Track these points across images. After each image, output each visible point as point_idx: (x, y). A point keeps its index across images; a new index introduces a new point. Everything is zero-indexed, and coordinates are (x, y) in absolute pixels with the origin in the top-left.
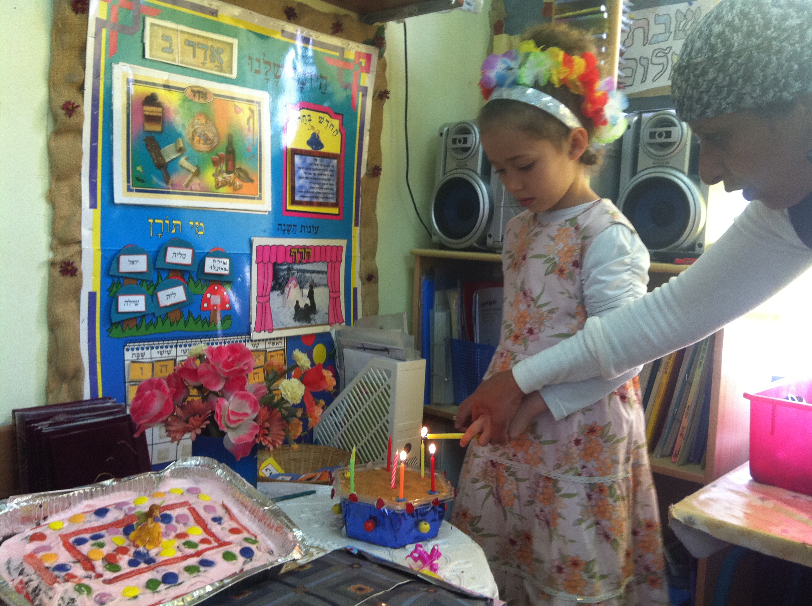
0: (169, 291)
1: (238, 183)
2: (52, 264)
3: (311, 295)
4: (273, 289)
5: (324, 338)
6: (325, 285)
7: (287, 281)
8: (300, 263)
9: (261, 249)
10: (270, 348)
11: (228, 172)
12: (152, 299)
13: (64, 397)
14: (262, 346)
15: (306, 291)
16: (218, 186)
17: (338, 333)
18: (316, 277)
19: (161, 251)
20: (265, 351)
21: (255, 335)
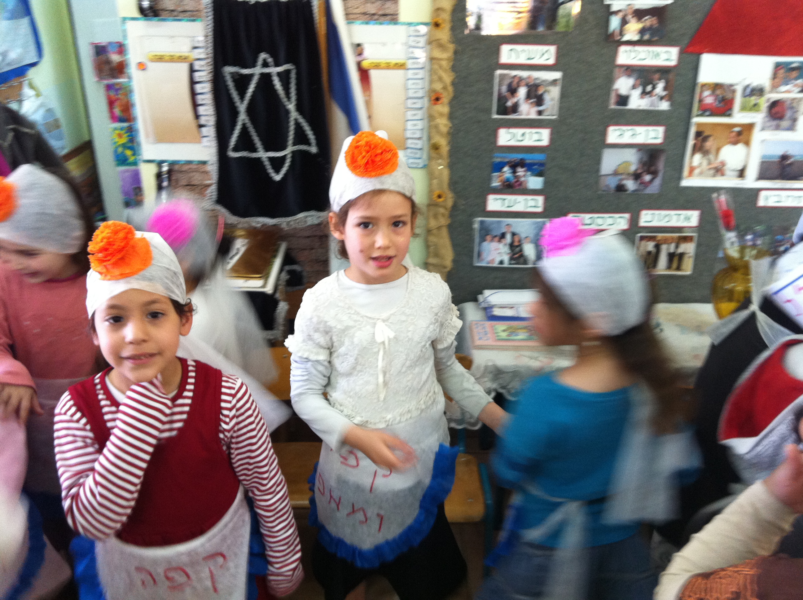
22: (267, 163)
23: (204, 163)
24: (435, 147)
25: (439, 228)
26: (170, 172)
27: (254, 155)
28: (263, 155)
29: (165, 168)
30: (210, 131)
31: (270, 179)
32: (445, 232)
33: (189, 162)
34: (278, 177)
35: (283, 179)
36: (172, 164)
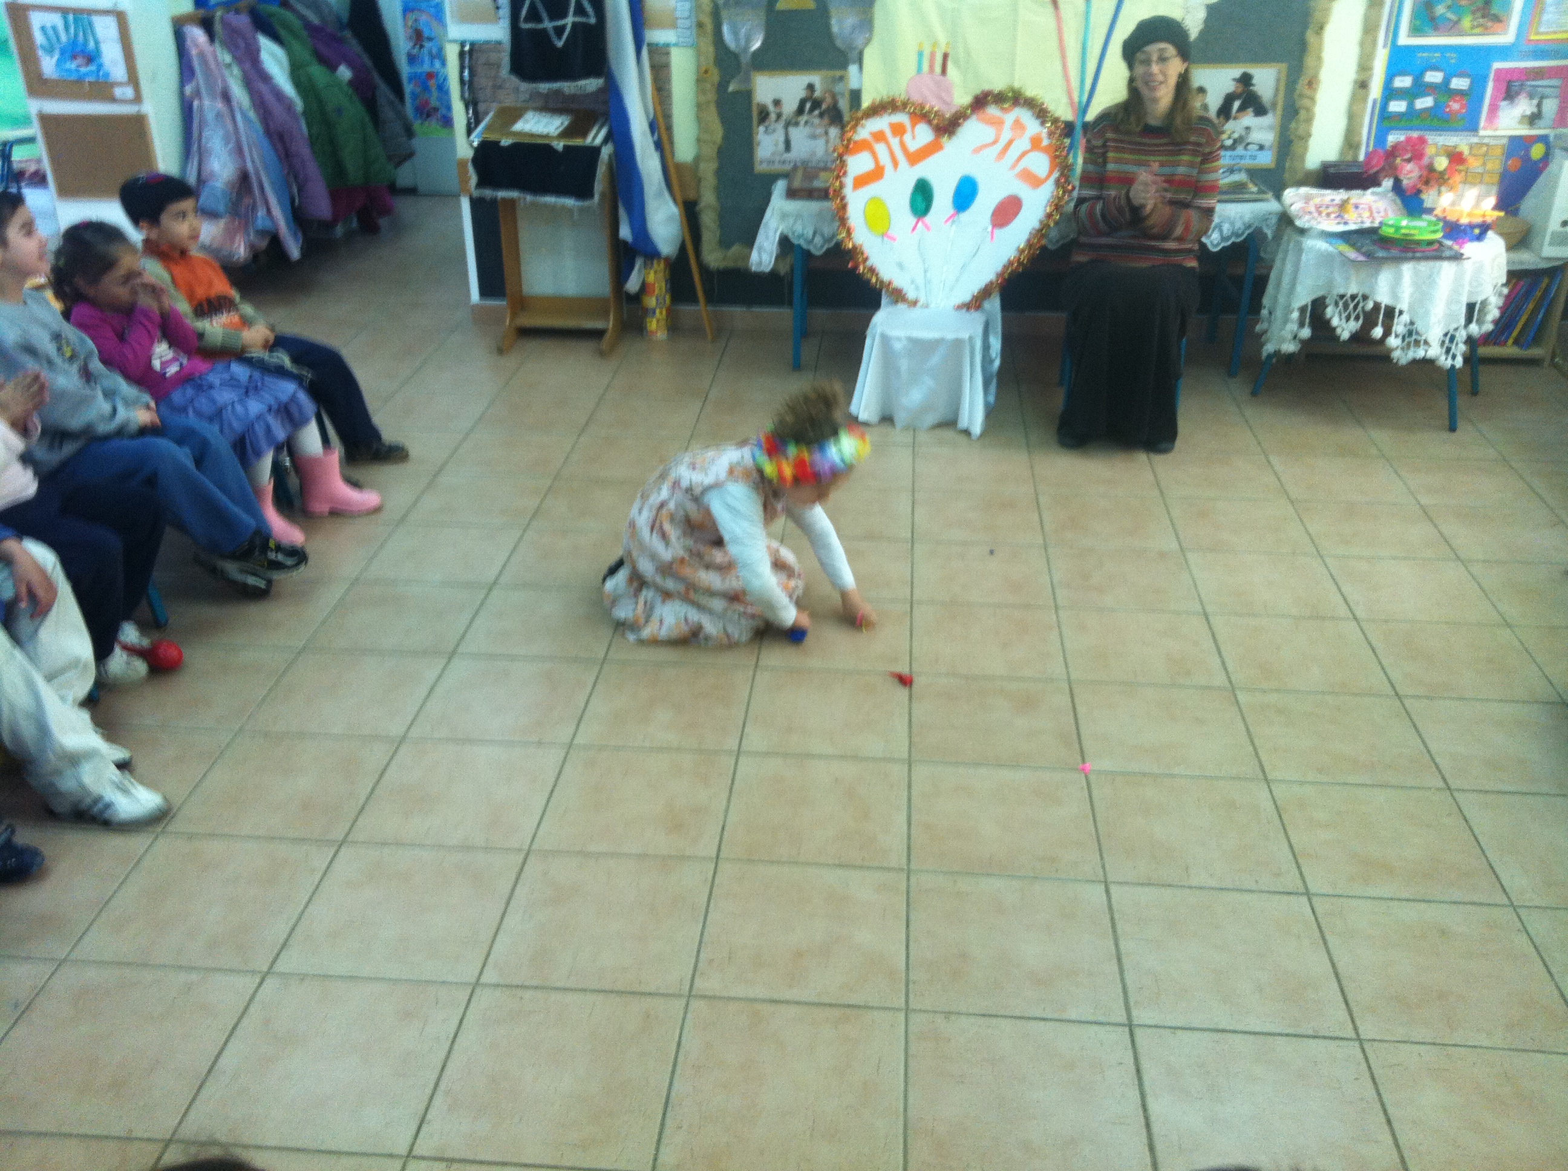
0: (1422, 100)
1: (1490, 24)
2: (1356, 82)
3: (1539, 105)
4: (1505, 99)
5: (1543, 139)
6: (1556, 97)
7: (1518, 94)
8: (1533, 80)
9: (1499, 72)
10: (1492, 142)
11: (1483, 17)
12: (1411, 105)
13: (1349, 158)
14: (1486, 141)
15: (1535, 102)
16: (1473, 27)
17: (1556, 136)
18: (1548, 91)
19: (1422, 74)
20: (1487, 145)
21: (1482, 133)
22: (552, 33)
23: (499, 43)
24: (700, 25)
25: (708, 102)
26: (471, 51)
27: (541, 26)
28: (548, 25)
29: (467, 48)
30: (505, 12)
31: (553, 47)
32: (713, 108)
33: (487, 42)
34: (560, 44)
35: (564, 46)
36: (472, 44)
